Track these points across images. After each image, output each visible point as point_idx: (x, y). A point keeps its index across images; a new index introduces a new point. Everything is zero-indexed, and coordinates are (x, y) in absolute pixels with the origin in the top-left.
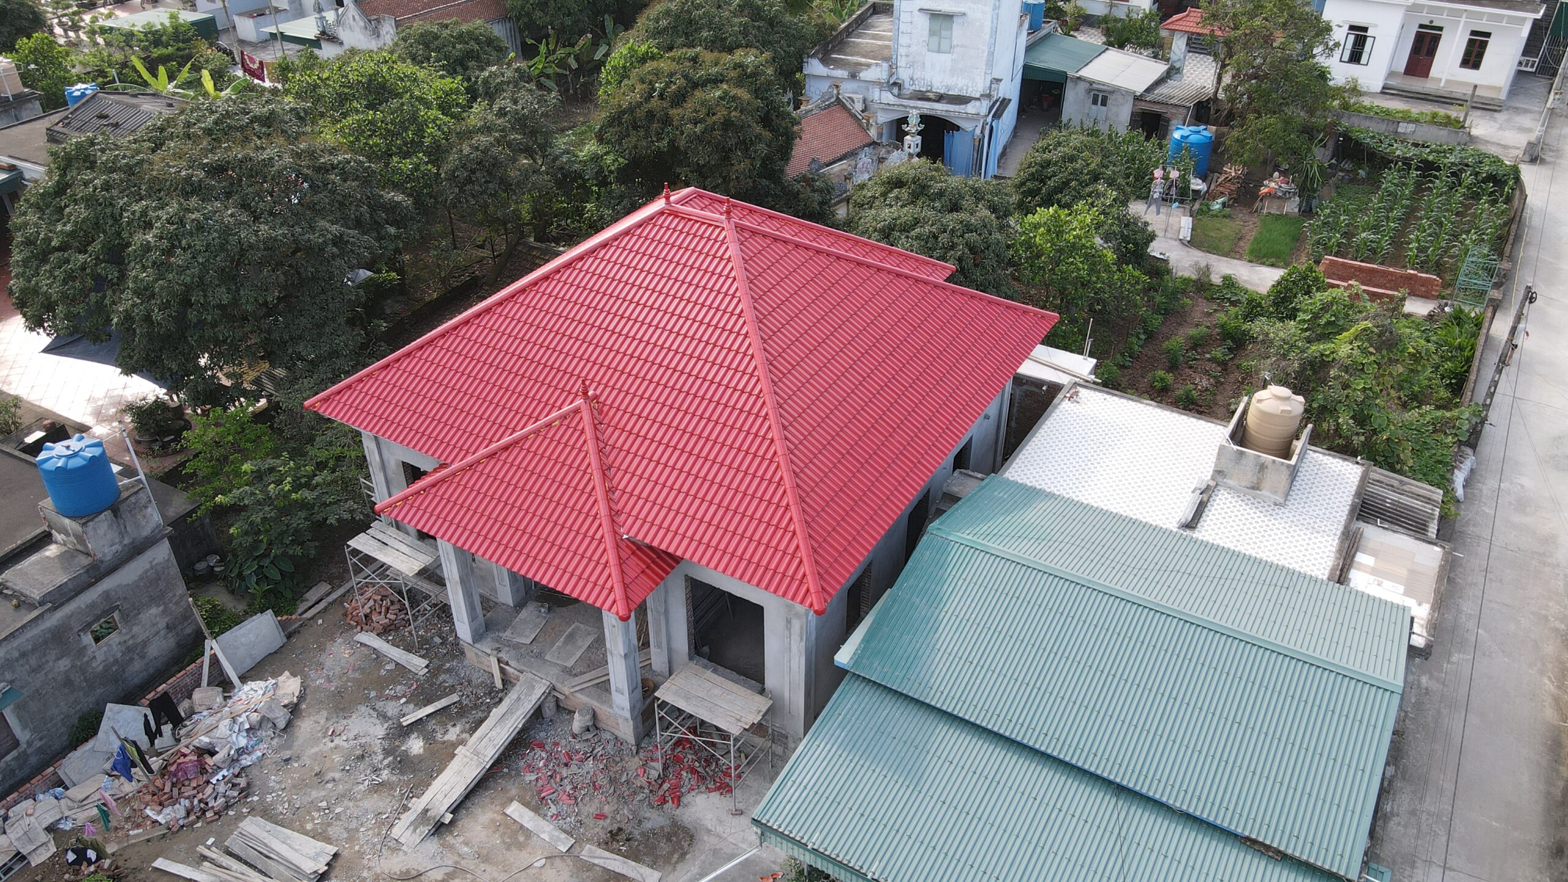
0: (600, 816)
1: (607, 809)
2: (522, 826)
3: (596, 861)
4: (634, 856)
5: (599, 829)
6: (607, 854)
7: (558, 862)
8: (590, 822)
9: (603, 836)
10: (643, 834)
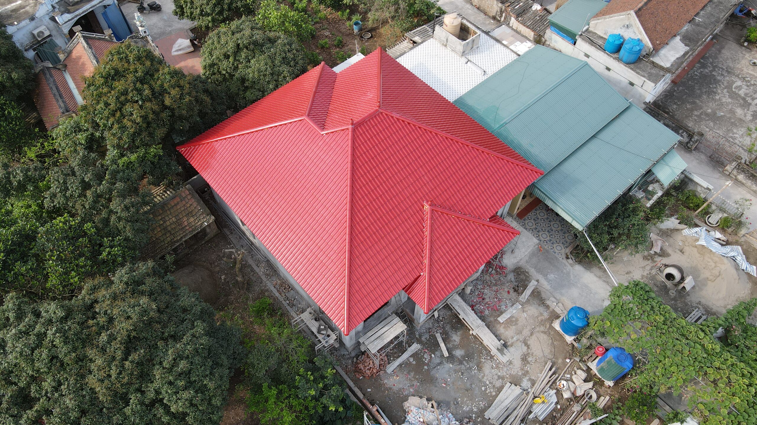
0: (509, 292)
1: (506, 290)
2: (509, 318)
3: (526, 298)
4: (525, 287)
5: (513, 294)
6: (524, 294)
7: (525, 309)
8: (510, 296)
9: (515, 293)
10: (516, 282)
